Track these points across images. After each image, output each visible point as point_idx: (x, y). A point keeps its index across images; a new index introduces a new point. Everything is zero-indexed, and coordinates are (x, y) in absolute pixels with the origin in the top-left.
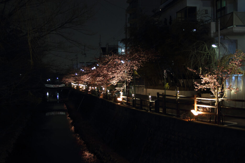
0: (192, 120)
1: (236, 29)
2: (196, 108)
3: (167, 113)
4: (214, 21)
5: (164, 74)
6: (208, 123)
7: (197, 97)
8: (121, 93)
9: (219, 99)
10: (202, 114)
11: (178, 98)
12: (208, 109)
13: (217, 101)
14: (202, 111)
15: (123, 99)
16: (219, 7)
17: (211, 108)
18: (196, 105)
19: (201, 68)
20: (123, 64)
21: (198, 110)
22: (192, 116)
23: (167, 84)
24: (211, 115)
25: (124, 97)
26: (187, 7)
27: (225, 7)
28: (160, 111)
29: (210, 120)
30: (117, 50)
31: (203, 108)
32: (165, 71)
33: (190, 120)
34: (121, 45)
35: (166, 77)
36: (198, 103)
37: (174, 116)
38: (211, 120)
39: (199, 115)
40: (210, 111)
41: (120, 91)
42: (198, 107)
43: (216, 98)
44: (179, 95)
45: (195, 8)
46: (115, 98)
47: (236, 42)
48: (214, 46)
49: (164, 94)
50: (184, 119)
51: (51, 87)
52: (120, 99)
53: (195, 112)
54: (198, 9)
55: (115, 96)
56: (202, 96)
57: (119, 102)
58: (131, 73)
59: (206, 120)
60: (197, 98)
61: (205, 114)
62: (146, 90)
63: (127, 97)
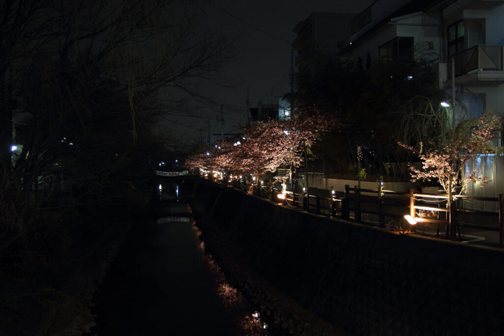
0: (405, 232)
1: (483, 75)
2: (413, 212)
3: (362, 220)
4: (444, 62)
5: (357, 154)
6: (433, 239)
7: (414, 193)
8: (284, 186)
9: (453, 196)
10: (424, 223)
11: (382, 194)
12: (434, 213)
13: (450, 200)
14: (424, 218)
15: (288, 196)
16: (453, 38)
17: (440, 211)
18: (413, 207)
19: (421, 143)
20: (286, 136)
21: (416, 216)
22: (406, 225)
23: (363, 170)
24: (438, 224)
25: (288, 192)
26: (397, 37)
27: (463, 37)
28: (351, 217)
29: (438, 233)
30: (277, 113)
31: (426, 212)
32: (359, 148)
33: (402, 232)
34: (283, 103)
35: (360, 158)
36: (417, 203)
37: (375, 225)
38: (440, 233)
39: (419, 224)
40: (437, 217)
42: (417, 211)
43: (449, 195)
44: (383, 189)
45: (410, 40)
46: (274, 195)
47: (482, 97)
48: (444, 104)
49: (358, 187)
50: (392, 230)
51: (166, 175)
52: (281, 196)
53: (411, 219)
54: (416, 41)
55: (273, 190)
56: (423, 192)
57: (281, 201)
58: (301, 151)
59: (431, 233)
60: (414, 195)
61: (430, 223)
62: (326, 180)
63: (294, 193)
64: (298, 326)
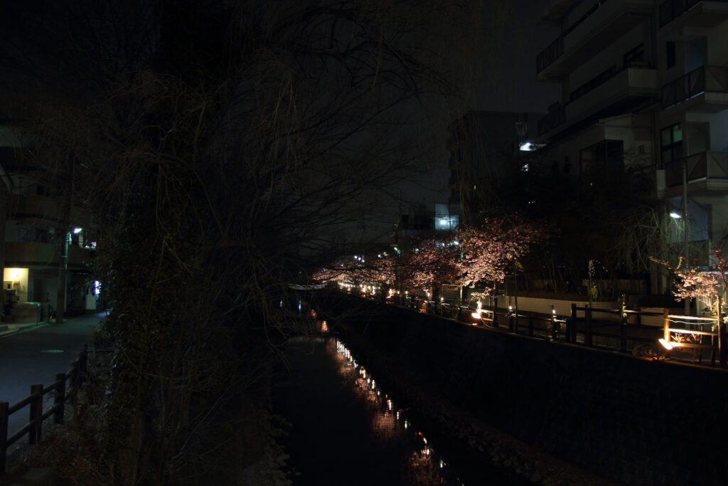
0: (660, 358)
1: (714, 184)
2: (667, 336)
3: (594, 344)
4: (662, 169)
5: (588, 269)
6: (698, 366)
7: (669, 314)
8: (480, 304)
9: (724, 318)
10: (682, 348)
11: (625, 314)
12: (695, 337)
13: (720, 323)
14: (682, 342)
15: (484, 315)
16: (667, 141)
17: (703, 335)
18: (667, 330)
19: (681, 258)
21: (672, 340)
22: (661, 350)
23: (595, 287)
24: (701, 350)
25: (485, 311)
26: (605, 140)
27: (680, 143)
28: (577, 341)
29: (700, 360)
31: (683, 335)
32: (591, 263)
33: (656, 358)
35: (592, 274)
36: (672, 325)
37: (615, 350)
38: (702, 360)
39: (675, 350)
40: (699, 342)
41: (478, 300)
42: (672, 334)
43: (718, 317)
44: (626, 309)
45: (620, 143)
46: (466, 316)
47: (708, 209)
48: (674, 216)
49: (589, 307)
50: (641, 356)
52: (477, 315)
53: (666, 343)
54: (626, 147)
55: (461, 308)
57: (475, 321)
59: (692, 361)
60: (669, 316)
61: (690, 348)
62: (510, 298)
63: (494, 312)
64: (525, 465)
